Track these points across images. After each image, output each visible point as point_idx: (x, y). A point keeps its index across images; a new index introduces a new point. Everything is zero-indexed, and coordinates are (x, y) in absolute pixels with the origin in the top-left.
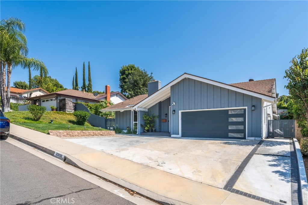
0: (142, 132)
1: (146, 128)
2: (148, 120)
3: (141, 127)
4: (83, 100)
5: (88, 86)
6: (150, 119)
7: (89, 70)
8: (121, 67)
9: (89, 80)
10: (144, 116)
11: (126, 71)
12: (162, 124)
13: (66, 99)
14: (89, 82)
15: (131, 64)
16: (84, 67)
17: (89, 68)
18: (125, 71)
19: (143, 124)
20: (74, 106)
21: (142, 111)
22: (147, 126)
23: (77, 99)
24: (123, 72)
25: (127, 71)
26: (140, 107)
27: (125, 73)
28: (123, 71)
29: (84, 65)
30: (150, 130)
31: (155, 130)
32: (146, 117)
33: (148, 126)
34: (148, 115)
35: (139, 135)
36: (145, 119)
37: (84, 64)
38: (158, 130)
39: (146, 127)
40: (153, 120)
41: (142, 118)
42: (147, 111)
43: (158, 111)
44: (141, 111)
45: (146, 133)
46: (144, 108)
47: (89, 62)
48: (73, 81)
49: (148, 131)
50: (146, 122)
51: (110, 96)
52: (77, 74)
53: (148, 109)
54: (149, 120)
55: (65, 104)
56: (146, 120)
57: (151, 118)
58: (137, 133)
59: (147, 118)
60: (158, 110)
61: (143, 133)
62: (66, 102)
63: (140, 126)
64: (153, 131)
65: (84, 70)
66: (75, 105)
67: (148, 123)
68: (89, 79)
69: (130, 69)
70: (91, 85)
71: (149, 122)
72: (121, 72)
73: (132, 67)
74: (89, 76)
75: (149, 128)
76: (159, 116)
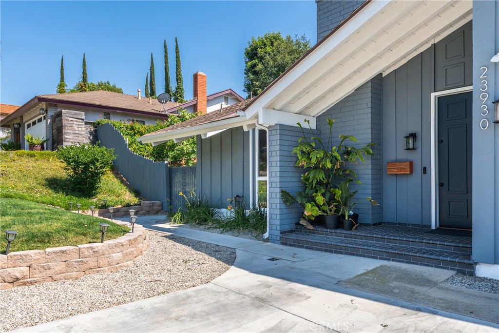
0: (287, 228)
1: (310, 211)
2: (316, 167)
3: (285, 202)
4: (126, 115)
5: (175, 92)
6: (329, 165)
7: (177, 57)
8: (249, 42)
9: (177, 80)
10: (297, 151)
11: (259, 50)
12: (390, 184)
13: (63, 111)
14: (178, 84)
15: (272, 31)
16: (166, 52)
17: (177, 52)
18: (256, 49)
19: (293, 186)
20: (91, 133)
21: (290, 128)
22: (312, 200)
23: (109, 114)
24: (252, 54)
25: (262, 48)
26: (278, 107)
27: (256, 54)
28: (252, 50)
29: (165, 46)
30: (330, 221)
31: (355, 217)
32: (307, 155)
33: (320, 199)
34: (320, 145)
35: (274, 241)
36: (303, 162)
37: (165, 44)
38: (368, 217)
39: (309, 205)
40: (343, 168)
41: (289, 159)
42: (313, 125)
43: (370, 121)
44: (283, 129)
45: (312, 232)
46: (299, 113)
47: (176, 39)
48: (146, 86)
49: (319, 221)
50: (307, 179)
51: (205, 103)
52: (153, 69)
53: (319, 119)
54: (324, 169)
55: (62, 127)
56: (309, 169)
57: (334, 160)
58: (266, 235)
59: (314, 161)
60: (370, 115)
61: (291, 232)
62: (64, 122)
63: (278, 201)
64: (346, 224)
65: (167, 58)
66: (96, 131)
67: (320, 183)
68: (177, 76)
69: (268, 43)
70: (182, 89)
71: (321, 176)
72: (247, 54)
73: (273, 40)
74: (177, 69)
75: (324, 211)
76: (372, 148)
